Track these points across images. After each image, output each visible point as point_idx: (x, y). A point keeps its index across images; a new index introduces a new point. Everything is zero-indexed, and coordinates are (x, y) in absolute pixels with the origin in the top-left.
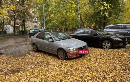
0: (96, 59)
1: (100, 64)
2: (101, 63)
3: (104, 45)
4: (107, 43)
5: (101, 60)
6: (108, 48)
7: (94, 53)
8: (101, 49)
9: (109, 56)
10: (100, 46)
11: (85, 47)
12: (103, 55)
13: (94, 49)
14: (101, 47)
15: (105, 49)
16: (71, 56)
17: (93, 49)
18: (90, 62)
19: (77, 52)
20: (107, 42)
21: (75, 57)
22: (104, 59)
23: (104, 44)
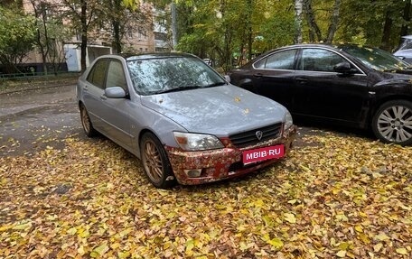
0: (321, 200)
1: (333, 241)
2: (340, 229)
3: (383, 125)
4: (399, 115)
5: (346, 205)
6: (405, 139)
7: (322, 161)
8: (367, 144)
9: (399, 188)
10: (362, 125)
11: (271, 130)
12: (365, 178)
13: (333, 138)
14: (370, 134)
15: (384, 141)
16: (186, 171)
17: (328, 139)
18: (279, 213)
19: (220, 156)
20: (401, 108)
21: (210, 178)
22: (369, 203)
23: (384, 117)
